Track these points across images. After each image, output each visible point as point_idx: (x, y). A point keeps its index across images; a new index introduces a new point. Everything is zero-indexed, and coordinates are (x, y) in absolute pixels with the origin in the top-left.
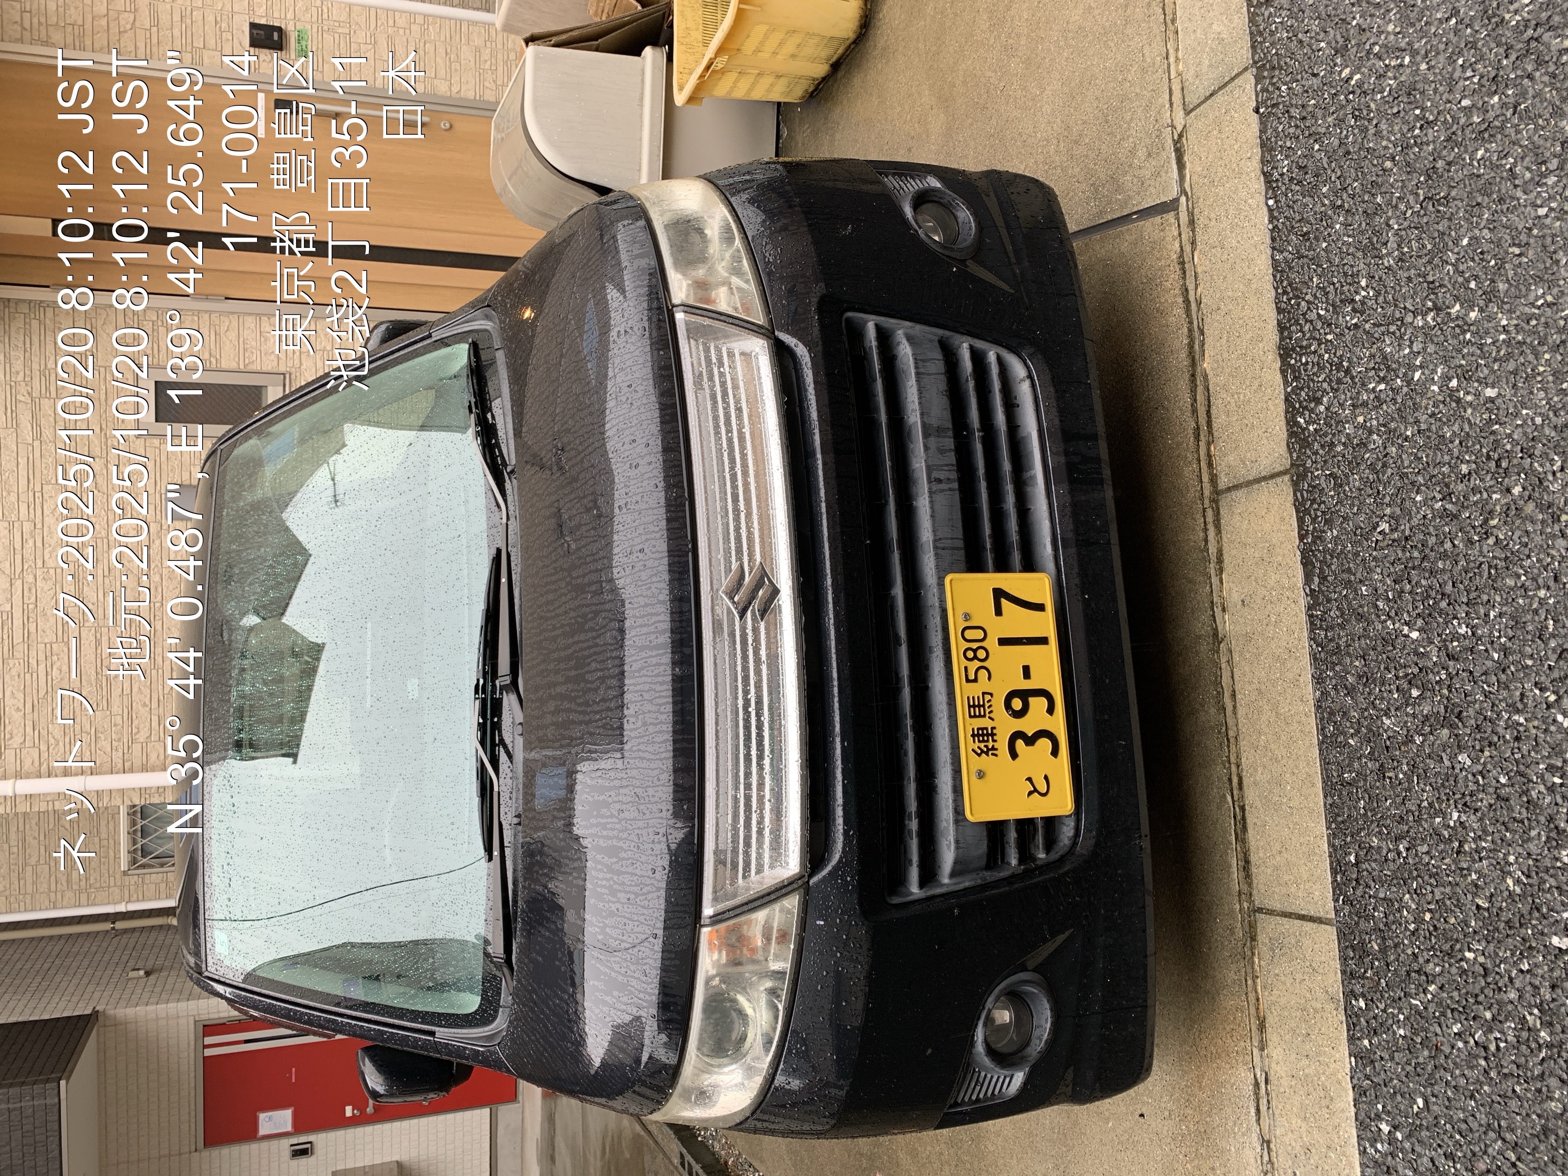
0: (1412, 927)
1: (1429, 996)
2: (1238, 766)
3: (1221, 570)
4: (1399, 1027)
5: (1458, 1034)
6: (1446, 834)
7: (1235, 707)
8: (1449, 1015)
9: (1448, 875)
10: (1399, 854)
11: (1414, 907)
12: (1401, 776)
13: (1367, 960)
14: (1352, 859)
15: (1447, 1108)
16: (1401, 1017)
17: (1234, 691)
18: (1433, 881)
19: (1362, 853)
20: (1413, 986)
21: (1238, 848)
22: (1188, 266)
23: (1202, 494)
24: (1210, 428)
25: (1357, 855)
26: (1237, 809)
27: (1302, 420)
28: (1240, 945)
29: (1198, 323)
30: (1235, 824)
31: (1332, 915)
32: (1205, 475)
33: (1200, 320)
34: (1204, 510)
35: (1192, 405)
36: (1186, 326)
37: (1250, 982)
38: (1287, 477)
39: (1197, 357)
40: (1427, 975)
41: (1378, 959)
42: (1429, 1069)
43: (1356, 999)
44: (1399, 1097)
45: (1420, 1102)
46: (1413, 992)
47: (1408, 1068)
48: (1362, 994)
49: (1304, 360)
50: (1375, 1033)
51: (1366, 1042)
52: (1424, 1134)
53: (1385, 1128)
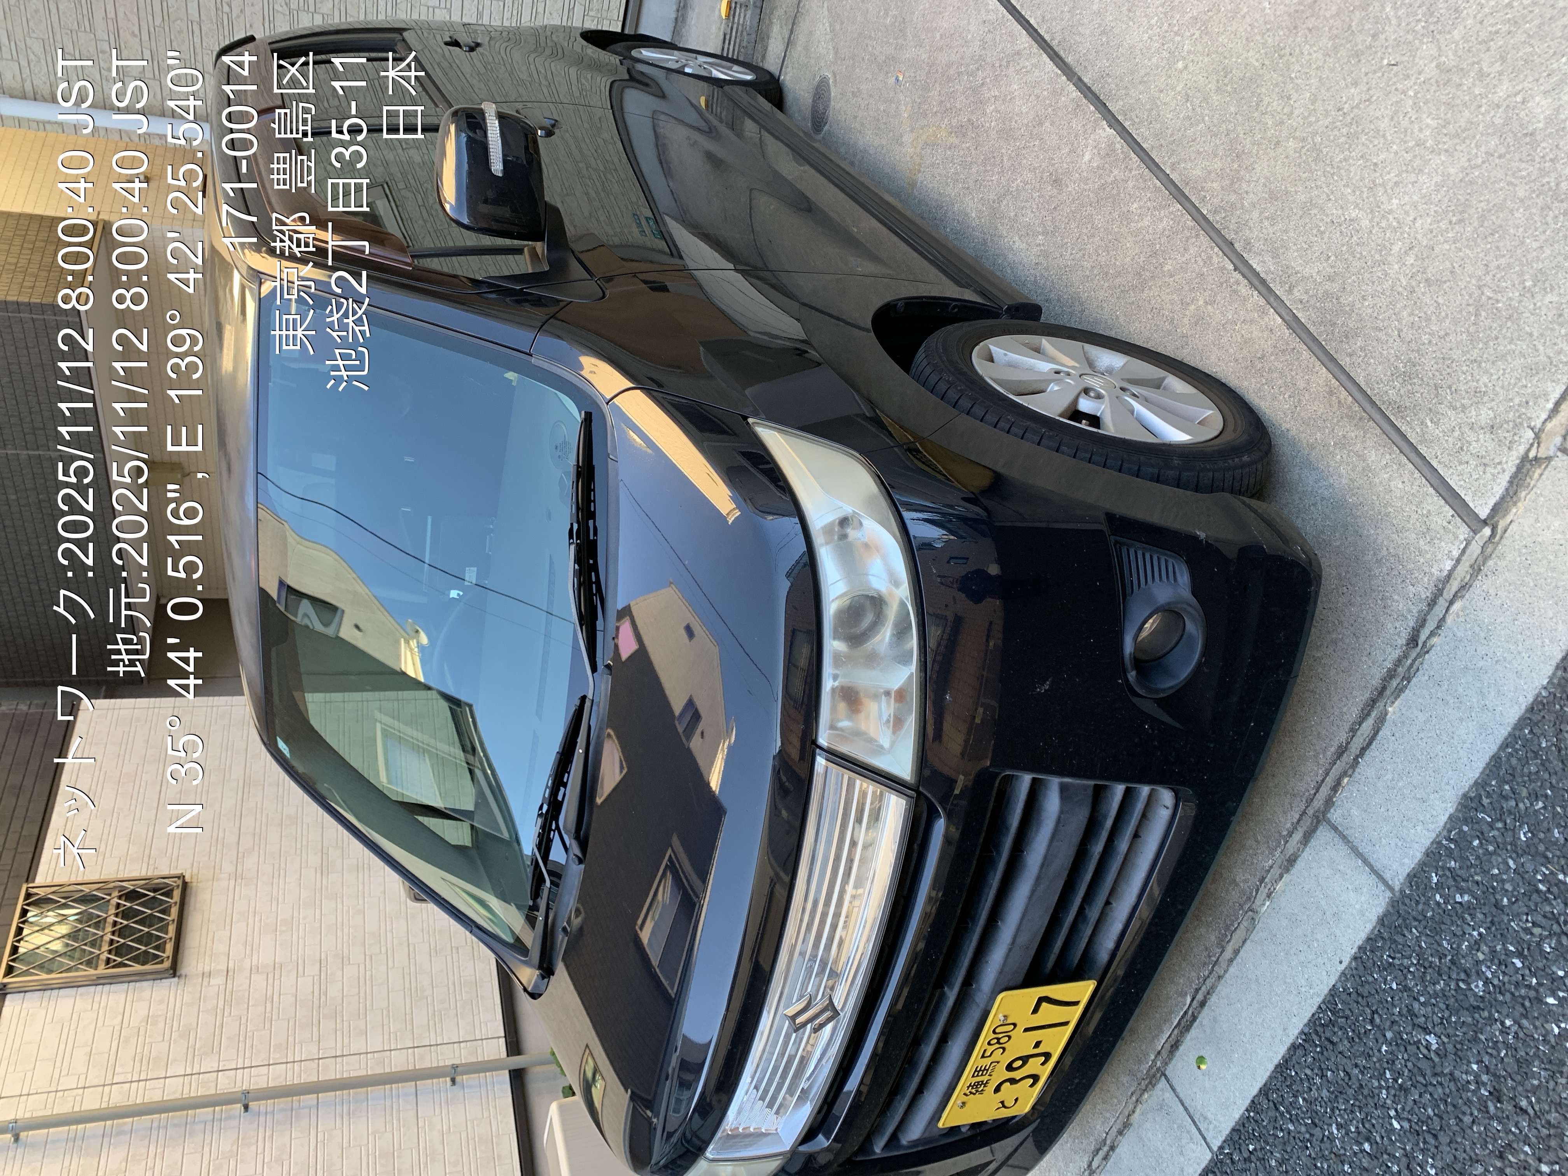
2: (1209, 993)
17: (1238, 951)
19: (1260, 1154)
21: (1176, 1032)
22: (1442, 603)
23: (1312, 800)
24: (1355, 763)
25: (1255, 1149)
26: (1190, 1013)
27: (1435, 880)
28: (1139, 1075)
29: (1412, 665)
30: (1183, 1017)
31: (1215, 1149)
32: (1324, 791)
33: (1415, 667)
34: (1304, 813)
35: (1354, 723)
36: (1397, 653)
37: (1134, 1098)
38: (1389, 894)
39: (1388, 692)
49: (1476, 843)
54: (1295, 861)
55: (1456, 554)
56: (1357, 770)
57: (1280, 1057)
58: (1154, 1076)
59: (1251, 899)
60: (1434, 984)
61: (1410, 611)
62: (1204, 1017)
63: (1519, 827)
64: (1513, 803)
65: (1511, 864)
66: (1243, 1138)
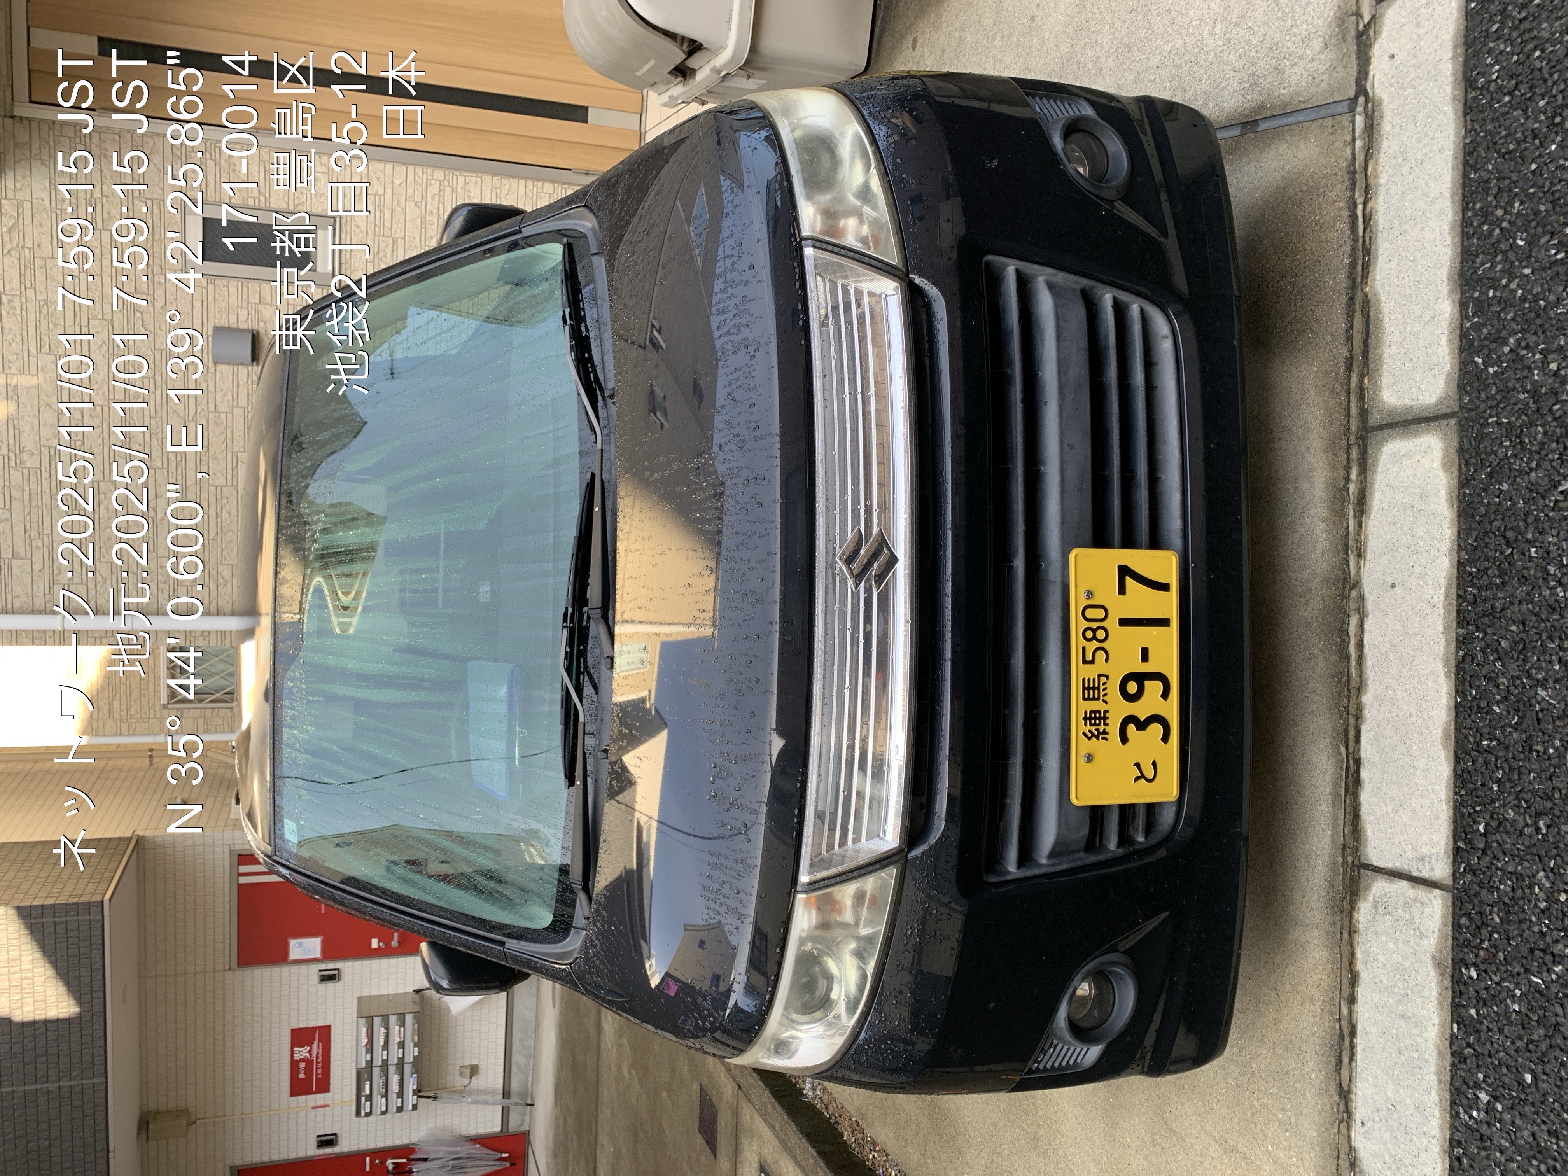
0: (1543, 905)
1: (1554, 977)
2: (1357, 718)
3: (1362, 513)
4: (1514, 1002)
10: (1538, 830)
11: (1548, 885)
12: (1551, 751)
13: (1484, 932)
14: (1481, 828)
15: (1558, 1087)
16: (1518, 992)
17: (1362, 640)
19: (1494, 824)
20: (1535, 964)
21: (1348, 801)
22: (1359, 177)
23: (1349, 429)
24: (1366, 359)
25: (1487, 825)
26: (1351, 762)
27: (1480, 361)
28: (1338, 898)
29: (1364, 241)
30: (1347, 777)
31: (1449, 882)
32: (1355, 410)
33: (1367, 238)
34: (1349, 446)
35: (1347, 331)
36: (1349, 244)
37: (1346, 935)
38: (1453, 422)
39: (1359, 279)
40: (1553, 954)
41: (1498, 933)
42: (1544, 1047)
43: (1467, 968)
44: (1504, 1070)
45: (1528, 1078)
46: (1535, 969)
47: (1519, 1044)
48: (1475, 965)
49: (1491, 294)
50: (1485, 1004)
51: (1473, 1012)
52: (1528, 1109)
53: (1484, 1097)
54: (1364, 496)
55: (1349, 138)
56: (1371, 366)
57: (1452, 694)
58: (1352, 880)
59: (1346, 578)
60: (1535, 439)
61: (1340, 209)
62: (1367, 750)
63: (1515, 241)
64: (1497, 231)
65: (1527, 271)
66: (1469, 830)
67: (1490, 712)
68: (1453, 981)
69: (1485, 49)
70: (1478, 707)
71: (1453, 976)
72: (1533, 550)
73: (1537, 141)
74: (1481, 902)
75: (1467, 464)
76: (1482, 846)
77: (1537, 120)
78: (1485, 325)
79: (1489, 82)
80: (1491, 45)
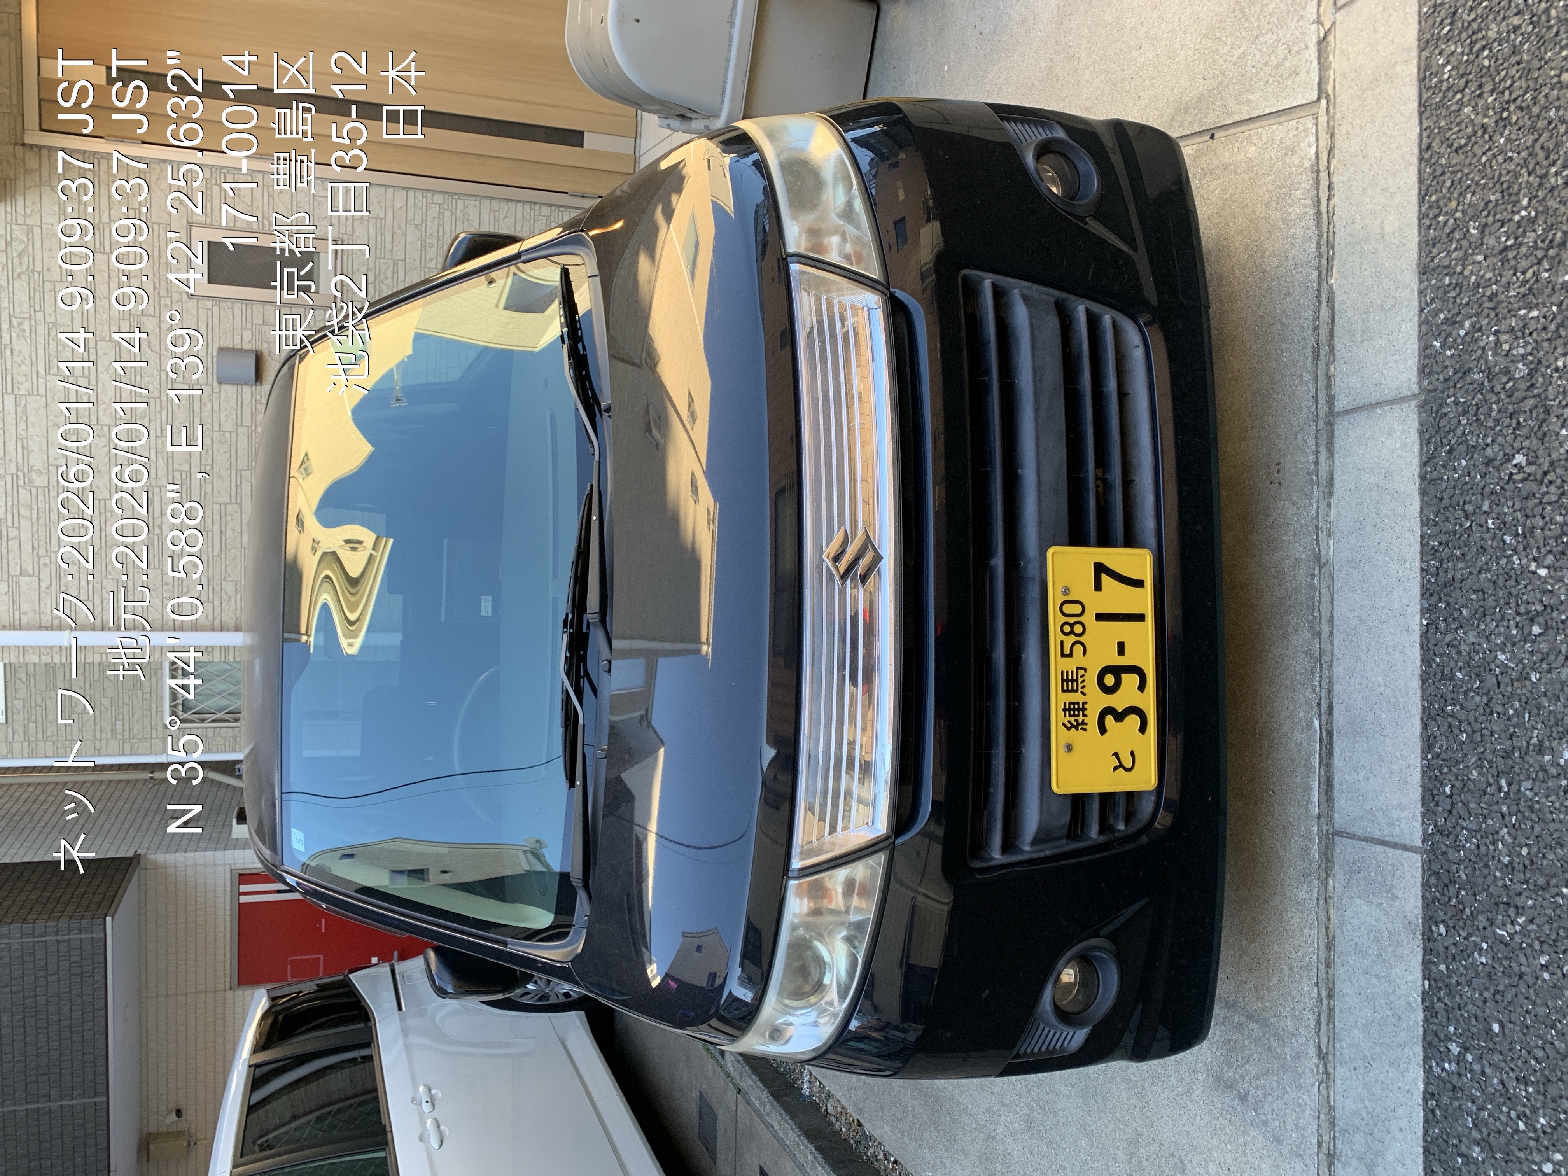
0: (1506, 860)
1: (1518, 928)
2: (1330, 691)
3: (1331, 494)
4: (1480, 956)
5: (1545, 967)
6: (1553, 771)
7: (1331, 633)
8: (1537, 946)
9: (1552, 813)
10: (1500, 789)
11: (1509, 840)
12: (1511, 712)
13: (1452, 891)
14: (1448, 790)
15: (1525, 1034)
16: (1485, 946)
17: (1332, 616)
18: (1534, 817)
19: (1459, 784)
20: (1500, 917)
21: (1322, 772)
22: (1323, 175)
23: (1317, 414)
24: (1332, 348)
25: (1453, 787)
26: (1324, 734)
28: (1315, 866)
29: (1328, 236)
30: (1320, 750)
31: (1418, 843)
32: (1322, 396)
33: (1331, 233)
34: (1317, 431)
35: (1314, 322)
36: (1315, 239)
37: (1322, 902)
38: (1414, 404)
39: (1324, 272)
40: (1517, 907)
41: (1464, 889)
42: (1509, 997)
43: (1437, 926)
44: (1473, 1021)
45: (1496, 1027)
46: (1499, 922)
47: (1486, 994)
48: (1443, 921)
49: (1447, 280)
50: (1454, 959)
51: (1443, 967)
52: (1497, 1058)
53: (1455, 1049)
54: (1332, 479)
55: (1313, 139)
56: (1337, 354)
57: (1419, 663)
58: (1327, 848)
59: (1318, 558)
60: (1490, 416)
61: (1306, 206)
62: (1338, 720)
63: (1468, 231)
64: (1452, 221)
65: (1480, 258)
66: (1435, 792)
67: (1452, 678)
68: (1423, 939)
69: (1437, 52)
70: (1442, 673)
71: (1423, 934)
72: (1490, 521)
73: (1487, 137)
74: (1449, 861)
75: (1428, 443)
76: (1448, 807)
77: (1485, 116)
78: (1441, 311)
79: (1441, 82)
80: (1443, 47)
